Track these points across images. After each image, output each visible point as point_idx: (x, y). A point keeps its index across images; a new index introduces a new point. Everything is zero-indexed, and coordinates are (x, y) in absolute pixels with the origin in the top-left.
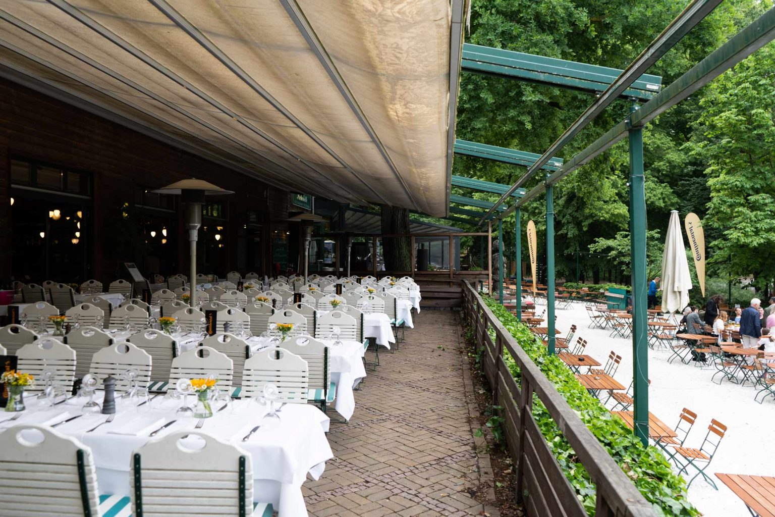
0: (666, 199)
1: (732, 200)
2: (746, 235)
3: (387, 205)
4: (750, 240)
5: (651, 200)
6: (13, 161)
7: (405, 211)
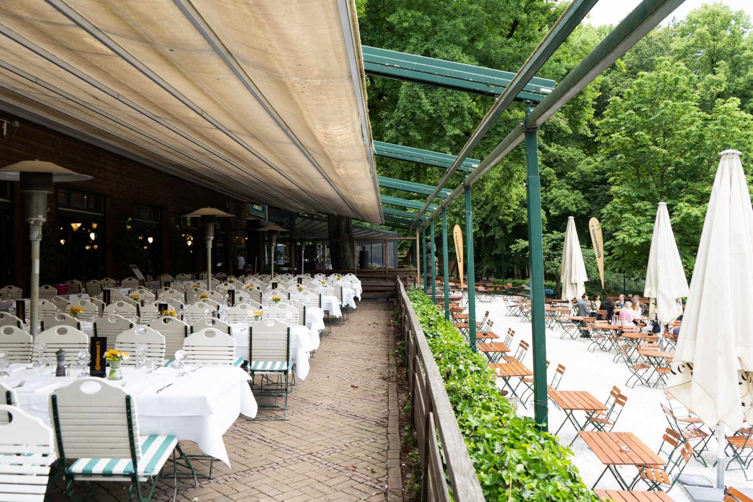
0: (578, 205)
1: (621, 207)
2: (630, 236)
3: (332, 215)
4: (633, 240)
5: (565, 206)
6: (59, 190)
7: (348, 219)
